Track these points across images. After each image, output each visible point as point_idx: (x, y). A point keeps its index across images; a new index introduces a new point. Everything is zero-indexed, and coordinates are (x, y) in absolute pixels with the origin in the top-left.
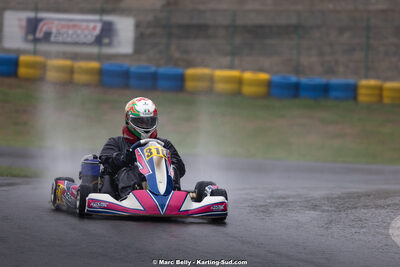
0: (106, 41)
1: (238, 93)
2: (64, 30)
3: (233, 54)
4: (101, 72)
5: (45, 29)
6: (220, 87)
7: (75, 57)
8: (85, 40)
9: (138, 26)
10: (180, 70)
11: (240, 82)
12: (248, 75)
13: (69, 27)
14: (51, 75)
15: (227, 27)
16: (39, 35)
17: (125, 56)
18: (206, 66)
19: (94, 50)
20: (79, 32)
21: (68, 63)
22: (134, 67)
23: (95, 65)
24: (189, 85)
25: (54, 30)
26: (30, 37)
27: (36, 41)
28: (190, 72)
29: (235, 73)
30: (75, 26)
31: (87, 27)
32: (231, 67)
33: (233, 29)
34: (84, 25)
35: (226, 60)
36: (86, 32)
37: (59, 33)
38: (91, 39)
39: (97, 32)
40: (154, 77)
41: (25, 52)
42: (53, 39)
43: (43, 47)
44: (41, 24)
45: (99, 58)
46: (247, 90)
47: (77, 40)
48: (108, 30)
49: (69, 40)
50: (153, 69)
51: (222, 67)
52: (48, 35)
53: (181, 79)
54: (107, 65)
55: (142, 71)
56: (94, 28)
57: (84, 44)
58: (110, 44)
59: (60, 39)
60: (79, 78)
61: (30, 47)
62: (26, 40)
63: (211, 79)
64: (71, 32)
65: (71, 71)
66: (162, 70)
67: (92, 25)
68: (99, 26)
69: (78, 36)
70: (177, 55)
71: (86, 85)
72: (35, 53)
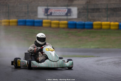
0: (69, 14)
1: (110, 29)
2: (56, 12)
3: (107, 17)
4: (68, 24)
5: (50, 12)
6: (104, 27)
7: (60, 20)
8: (63, 15)
9: (78, 9)
10: (91, 23)
11: (110, 25)
12: (112, 23)
13: (57, 11)
14: (53, 26)
15: (105, 9)
16: (49, 13)
17: (75, 19)
18: (100, 21)
19: (66, 17)
20: (61, 12)
21: (58, 21)
22: (78, 22)
23: (66, 22)
24: (95, 27)
25: (53, 12)
26: (46, 14)
27: (48, 15)
28: (95, 23)
29: (108, 23)
30: (59, 10)
31: (63, 11)
32: (107, 21)
33: (107, 9)
34: (62, 10)
35: (106, 19)
36: (63, 12)
37: (54, 13)
38: (64, 14)
39: (66, 12)
40: (84, 25)
41: (45, 19)
42: (53, 14)
43: (50, 17)
44: (49, 10)
45: (67, 20)
46: (112, 27)
47: (60, 15)
48: (69, 11)
49: (58, 15)
50: (83, 22)
51: (104, 21)
52: (51, 13)
53: (92, 25)
54: (69, 22)
55: (80, 23)
56: (65, 11)
57: (62, 16)
58: (70, 16)
59: (55, 14)
60: (61, 26)
61: (46, 17)
62: (45, 15)
63: (101, 25)
64: (58, 12)
65: (59, 24)
66: (86, 23)
67: (64, 10)
68: (67, 10)
69: (60, 13)
70: (90, 18)
71: (64, 28)
72: (48, 19)
